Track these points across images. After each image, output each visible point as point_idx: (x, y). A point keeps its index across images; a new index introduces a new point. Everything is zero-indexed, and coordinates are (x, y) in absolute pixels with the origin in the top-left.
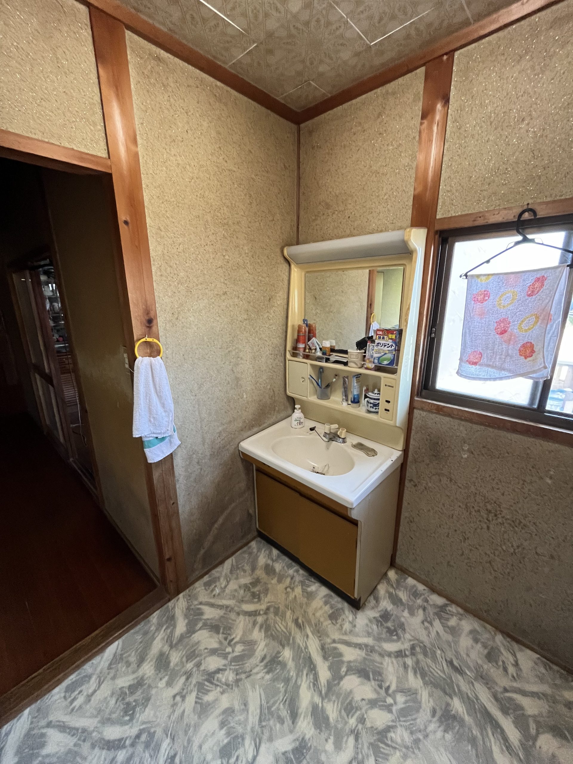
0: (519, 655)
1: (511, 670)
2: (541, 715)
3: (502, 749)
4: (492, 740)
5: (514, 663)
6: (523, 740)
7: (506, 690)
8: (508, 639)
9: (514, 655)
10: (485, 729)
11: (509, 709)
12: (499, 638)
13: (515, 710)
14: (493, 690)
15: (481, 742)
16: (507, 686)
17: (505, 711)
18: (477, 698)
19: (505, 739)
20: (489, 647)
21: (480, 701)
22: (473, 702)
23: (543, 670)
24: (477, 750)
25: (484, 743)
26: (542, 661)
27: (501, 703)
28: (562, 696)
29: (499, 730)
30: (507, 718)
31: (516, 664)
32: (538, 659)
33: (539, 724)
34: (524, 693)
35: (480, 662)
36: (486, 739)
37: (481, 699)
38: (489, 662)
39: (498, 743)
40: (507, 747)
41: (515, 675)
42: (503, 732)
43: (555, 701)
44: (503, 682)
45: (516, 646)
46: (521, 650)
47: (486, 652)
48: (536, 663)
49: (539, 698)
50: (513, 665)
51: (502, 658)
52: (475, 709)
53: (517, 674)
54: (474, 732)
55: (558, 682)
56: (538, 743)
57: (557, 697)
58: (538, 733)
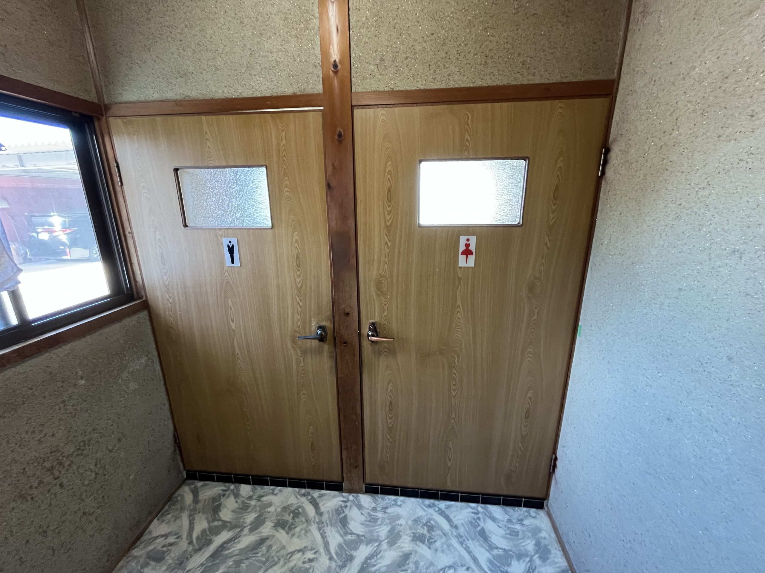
0: (155, 534)
1: (171, 539)
2: (207, 519)
3: (237, 542)
4: (233, 549)
5: (163, 538)
6: (228, 529)
7: (191, 543)
8: (138, 543)
9: (156, 538)
10: (227, 554)
11: (206, 539)
12: (135, 552)
13: (207, 535)
14: (193, 553)
15: (237, 557)
16: (187, 542)
17: (209, 542)
18: (202, 565)
19: (230, 541)
20: (148, 560)
21: (204, 562)
22: (206, 567)
23: (169, 516)
24: (244, 560)
25: (236, 555)
26: (161, 517)
27: (202, 546)
28: (190, 505)
29: (225, 545)
30: (215, 540)
31: (166, 536)
32: (158, 520)
33: (214, 520)
34: (191, 529)
35: (164, 568)
36: (234, 553)
37: (202, 561)
38: (164, 558)
39: (235, 545)
40: (236, 539)
41: (175, 537)
42: (225, 543)
43: (195, 509)
44: (184, 544)
45: (145, 537)
46: (150, 532)
47: (153, 563)
48: (163, 521)
49: (194, 519)
50: (166, 538)
51: (159, 548)
52: (213, 565)
53: (175, 535)
54: (231, 563)
55: (178, 506)
56: (227, 519)
57: (191, 507)
58: (220, 520)
